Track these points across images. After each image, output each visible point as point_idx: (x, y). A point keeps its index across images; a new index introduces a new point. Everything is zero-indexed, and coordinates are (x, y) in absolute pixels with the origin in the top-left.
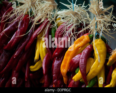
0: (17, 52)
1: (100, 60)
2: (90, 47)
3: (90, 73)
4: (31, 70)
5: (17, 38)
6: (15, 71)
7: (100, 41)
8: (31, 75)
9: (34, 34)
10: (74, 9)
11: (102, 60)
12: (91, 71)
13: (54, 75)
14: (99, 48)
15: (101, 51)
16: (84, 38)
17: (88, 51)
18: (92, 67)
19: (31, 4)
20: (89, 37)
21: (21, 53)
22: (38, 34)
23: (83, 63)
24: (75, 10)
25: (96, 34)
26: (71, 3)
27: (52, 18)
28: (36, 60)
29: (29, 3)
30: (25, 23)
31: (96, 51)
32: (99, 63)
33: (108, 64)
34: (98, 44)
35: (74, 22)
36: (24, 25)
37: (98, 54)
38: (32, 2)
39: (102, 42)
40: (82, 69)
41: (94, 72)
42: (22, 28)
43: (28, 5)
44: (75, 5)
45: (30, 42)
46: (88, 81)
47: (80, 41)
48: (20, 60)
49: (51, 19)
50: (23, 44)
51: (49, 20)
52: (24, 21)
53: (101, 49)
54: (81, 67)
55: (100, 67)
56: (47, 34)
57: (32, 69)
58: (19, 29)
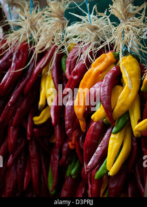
0: (12, 97)
1: (132, 85)
2: (115, 69)
3: (117, 108)
4: (36, 123)
5: (11, 76)
6: (12, 128)
7: (129, 59)
8: (35, 130)
9: (37, 68)
10: (90, 21)
11: (134, 85)
12: (119, 104)
13: (67, 123)
14: (129, 68)
15: (132, 72)
16: (106, 57)
17: (113, 74)
18: (120, 97)
19: (30, 26)
20: (114, 54)
21: (20, 100)
22: (41, 67)
23: (106, 93)
24: (92, 22)
25: (124, 49)
26: (86, 13)
27: (61, 41)
28: (41, 106)
29: (26, 25)
30: (22, 53)
31: (125, 74)
32: (130, 90)
33: (142, 88)
34: (127, 63)
35: (93, 40)
36: (21, 56)
37: (128, 76)
38: (32, 23)
39: (134, 59)
40: (104, 102)
41: (123, 104)
42: (18, 62)
43: (26, 28)
44: (92, 15)
45: (31, 81)
46: (114, 119)
47: (100, 62)
48: (18, 110)
49: (59, 43)
50: (21, 85)
51: (56, 44)
52: (21, 50)
53: (132, 70)
54: (103, 99)
55: (132, 95)
56: (55, 66)
57: (36, 121)
58: (14, 62)
